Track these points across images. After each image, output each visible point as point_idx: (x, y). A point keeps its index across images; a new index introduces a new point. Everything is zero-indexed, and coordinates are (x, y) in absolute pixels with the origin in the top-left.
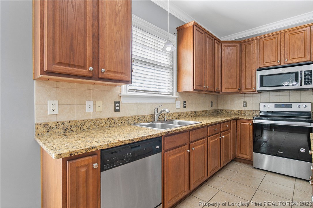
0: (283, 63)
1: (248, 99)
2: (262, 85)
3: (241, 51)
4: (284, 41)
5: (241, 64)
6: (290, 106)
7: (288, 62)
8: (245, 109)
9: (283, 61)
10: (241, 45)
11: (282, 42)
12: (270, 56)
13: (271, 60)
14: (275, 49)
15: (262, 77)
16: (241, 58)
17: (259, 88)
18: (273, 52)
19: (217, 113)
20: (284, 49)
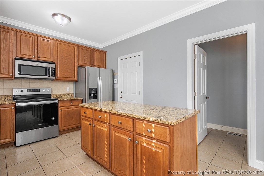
0: (36, 58)
4: (37, 42)
6: (38, 90)
7: (40, 59)
9: (36, 57)
11: (35, 42)
12: (27, 50)
13: (28, 53)
14: (30, 45)
15: (20, 66)
18: (29, 48)
20: (37, 48)
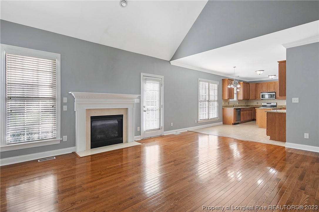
1: (258, 102)
2: (262, 98)
3: (256, 86)
5: (256, 90)
6: (271, 104)
8: (258, 105)
10: (256, 85)
15: (262, 95)
16: (256, 88)
17: (261, 98)
19: (247, 106)
